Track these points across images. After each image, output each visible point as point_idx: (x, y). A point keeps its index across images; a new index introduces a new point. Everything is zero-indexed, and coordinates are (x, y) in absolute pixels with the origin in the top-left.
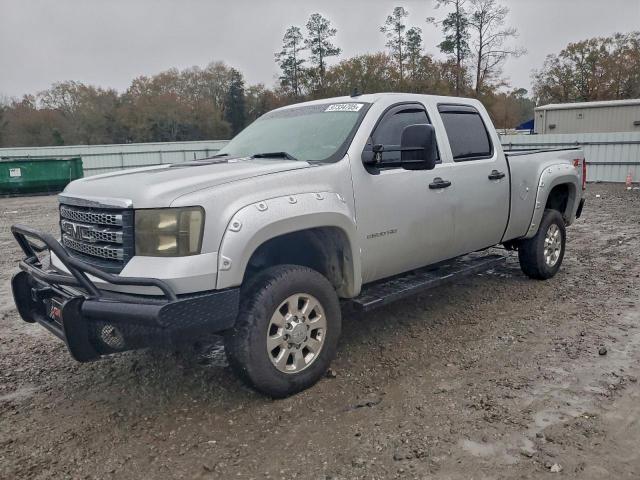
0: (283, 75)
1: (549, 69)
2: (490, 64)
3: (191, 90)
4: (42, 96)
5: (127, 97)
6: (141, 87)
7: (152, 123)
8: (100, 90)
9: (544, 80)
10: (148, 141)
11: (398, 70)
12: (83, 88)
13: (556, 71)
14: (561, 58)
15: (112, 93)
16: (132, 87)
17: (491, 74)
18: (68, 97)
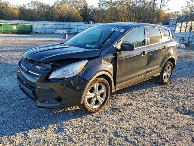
0: (99, 3)
1: (186, 5)
2: (165, 3)
3: (72, 6)
4: (28, 5)
5: (53, 7)
6: (57, 4)
7: (59, 15)
8: (45, 4)
9: (184, 9)
10: (58, 21)
11: (135, 3)
12: (40, 3)
13: (188, 6)
14: (190, 2)
15: (48, 5)
16: (55, 4)
17: (165, 6)
18: (36, 6)
